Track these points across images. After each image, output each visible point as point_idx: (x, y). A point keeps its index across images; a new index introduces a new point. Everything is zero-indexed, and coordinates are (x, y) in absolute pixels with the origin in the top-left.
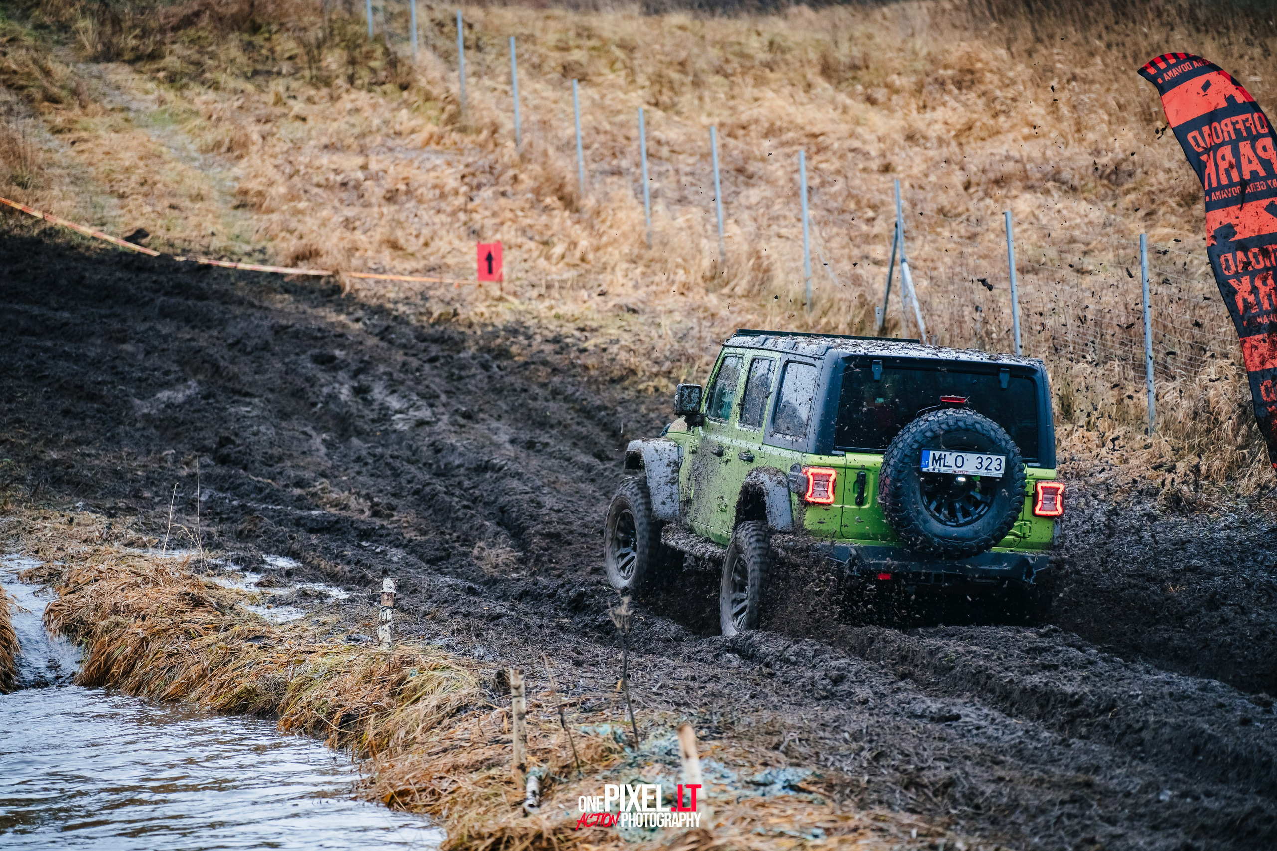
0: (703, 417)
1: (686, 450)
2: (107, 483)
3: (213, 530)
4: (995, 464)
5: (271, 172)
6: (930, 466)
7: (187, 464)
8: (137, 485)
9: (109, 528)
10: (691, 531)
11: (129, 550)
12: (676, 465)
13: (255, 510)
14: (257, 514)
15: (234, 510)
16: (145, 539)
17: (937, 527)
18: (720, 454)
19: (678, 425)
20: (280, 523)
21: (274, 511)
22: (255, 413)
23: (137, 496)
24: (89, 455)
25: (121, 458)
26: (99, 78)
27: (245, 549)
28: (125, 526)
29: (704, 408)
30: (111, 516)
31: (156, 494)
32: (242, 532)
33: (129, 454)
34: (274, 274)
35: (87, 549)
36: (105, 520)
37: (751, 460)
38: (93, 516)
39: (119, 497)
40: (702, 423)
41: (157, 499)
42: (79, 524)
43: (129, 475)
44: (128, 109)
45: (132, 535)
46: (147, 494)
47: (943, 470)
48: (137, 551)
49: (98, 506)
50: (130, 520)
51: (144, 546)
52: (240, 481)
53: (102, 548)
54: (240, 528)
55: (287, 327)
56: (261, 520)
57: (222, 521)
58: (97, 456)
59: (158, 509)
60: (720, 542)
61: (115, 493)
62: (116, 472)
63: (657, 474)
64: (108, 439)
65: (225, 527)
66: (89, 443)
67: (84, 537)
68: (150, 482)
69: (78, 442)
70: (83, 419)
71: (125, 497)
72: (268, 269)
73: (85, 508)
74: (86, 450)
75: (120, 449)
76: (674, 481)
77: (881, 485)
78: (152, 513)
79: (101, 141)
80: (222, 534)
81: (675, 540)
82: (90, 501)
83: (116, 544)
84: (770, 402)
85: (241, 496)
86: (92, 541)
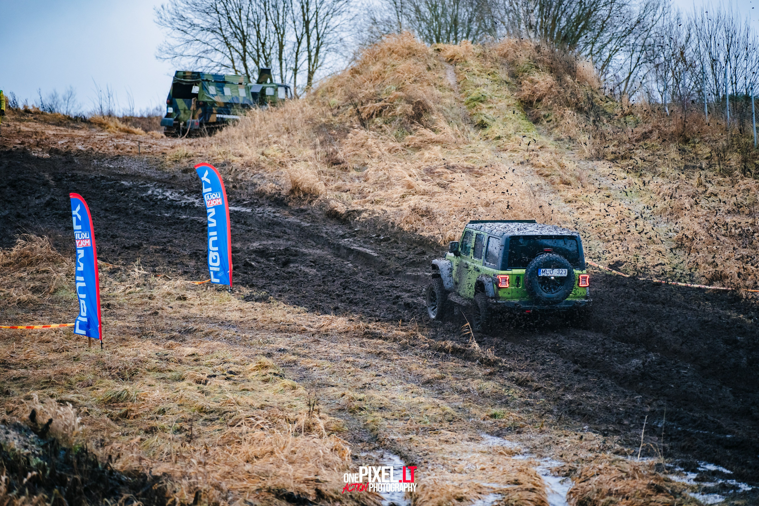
0: (460, 253)
1: (454, 264)
2: (602, 415)
3: (666, 445)
4: (564, 272)
5: (697, 228)
6: (542, 275)
7: (649, 404)
8: (620, 416)
9: (604, 443)
10: (459, 295)
11: (617, 457)
12: (451, 270)
13: (692, 434)
14: (693, 436)
15: (679, 433)
16: (626, 450)
17: (545, 294)
18: (467, 267)
19: (451, 255)
20: (707, 442)
21: (704, 434)
22: (689, 374)
23: (620, 423)
24: (590, 398)
25: (609, 400)
26: (593, 170)
27: (687, 457)
28: (614, 442)
29: (460, 250)
30: (605, 435)
31: (632, 422)
32: (684, 447)
33: (614, 397)
34: (699, 288)
35: (591, 455)
36: (601, 437)
37: (478, 271)
38: (594, 435)
39: (609, 423)
40: (460, 255)
41: (632, 426)
42: (586, 440)
43: (615, 410)
44: (610, 189)
45: (618, 447)
46: (626, 422)
47: (546, 275)
48: (621, 458)
49: (597, 429)
50: (616, 438)
51: (625, 454)
52: (682, 415)
53: (601, 455)
54: (683, 444)
55: (708, 322)
56: (696, 440)
57: (671, 440)
58: (595, 398)
59: (633, 432)
60: (469, 299)
61: (607, 421)
62: (607, 408)
63: (444, 273)
64: (602, 388)
65: (673, 443)
66: (590, 390)
67: (589, 448)
68: (628, 415)
69: (584, 390)
70: (586, 376)
71: (613, 423)
72: (696, 286)
73: (590, 430)
74: (589, 394)
75: (609, 394)
76: (451, 276)
77: (525, 281)
78: (629, 434)
79: (594, 208)
80: (672, 448)
81: (453, 298)
82: (592, 426)
83: (609, 453)
84: (484, 250)
85: (683, 425)
86: (594, 450)
